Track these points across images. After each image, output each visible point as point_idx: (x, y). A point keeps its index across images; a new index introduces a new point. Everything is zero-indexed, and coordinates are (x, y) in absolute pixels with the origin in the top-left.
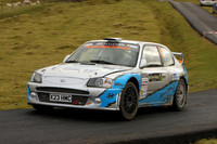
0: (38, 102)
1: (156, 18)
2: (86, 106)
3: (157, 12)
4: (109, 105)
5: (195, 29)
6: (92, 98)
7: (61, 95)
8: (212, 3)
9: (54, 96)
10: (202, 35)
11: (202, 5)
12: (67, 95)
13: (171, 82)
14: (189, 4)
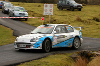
2: (30, 48)
4: (38, 47)
12: (24, 45)
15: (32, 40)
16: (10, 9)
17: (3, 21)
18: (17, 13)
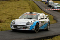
0: (14, 29)
1: (29, 5)
2: (26, 30)
3: (29, 4)
4: (32, 29)
5: (40, 8)
6: (28, 27)
7: (20, 27)
8: (45, 1)
9: (18, 27)
10: (42, 10)
11: (42, 2)
12: (21, 27)
13: (46, 23)
14: (38, 1)
15: (28, 23)
16: (52, 5)
17: (48, 11)
18: (56, 7)
